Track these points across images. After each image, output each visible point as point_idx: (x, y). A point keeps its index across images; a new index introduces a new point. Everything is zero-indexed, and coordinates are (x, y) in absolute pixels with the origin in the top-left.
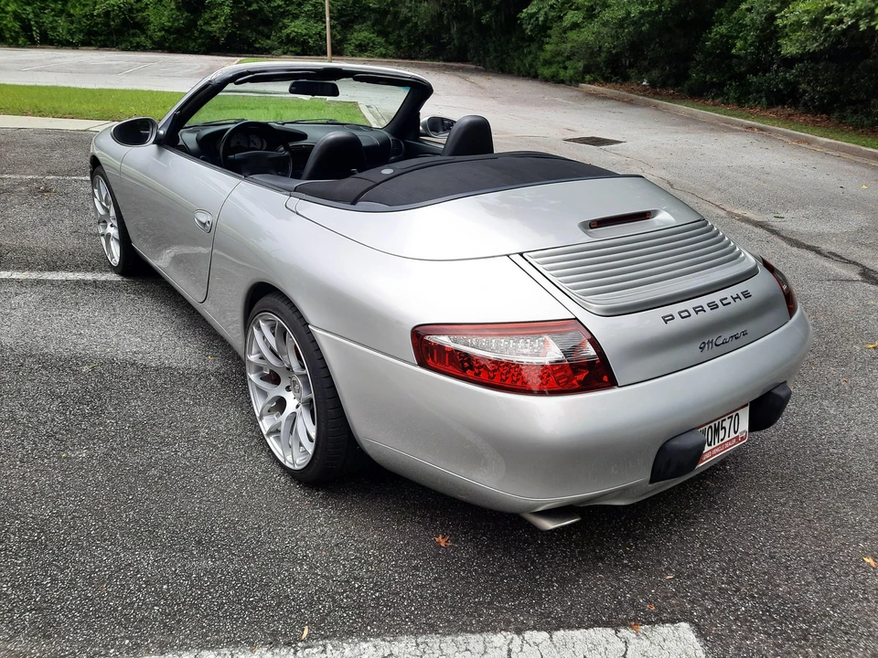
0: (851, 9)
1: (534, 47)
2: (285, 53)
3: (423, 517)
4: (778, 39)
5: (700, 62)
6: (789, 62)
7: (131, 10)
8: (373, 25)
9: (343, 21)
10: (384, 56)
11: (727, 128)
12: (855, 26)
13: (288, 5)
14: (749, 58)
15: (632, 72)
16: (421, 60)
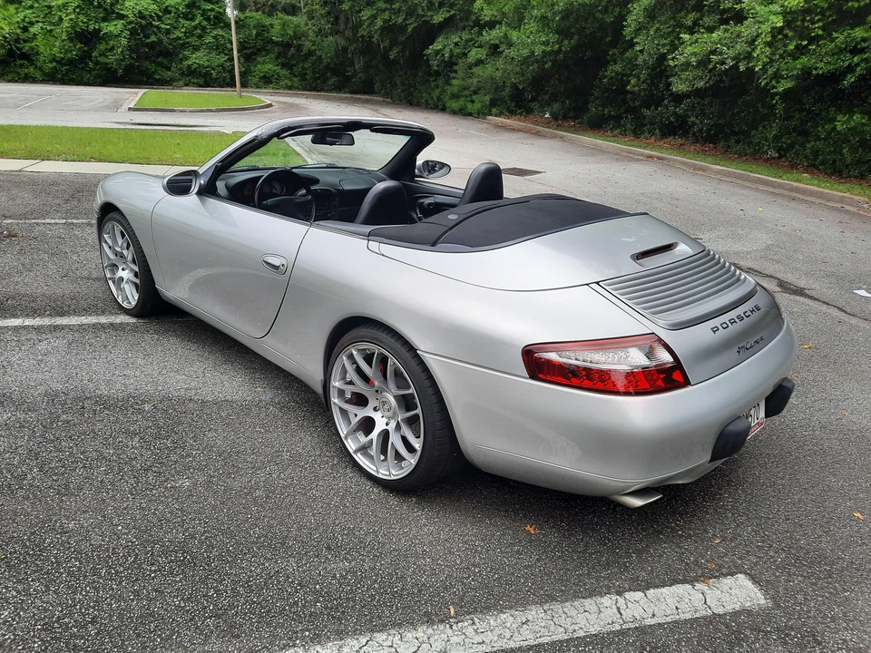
0: (732, 53)
1: (441, 82)
2: (187, 85)
3: (506, 511)
4: (668, 77)
5: (598, 98)
6: (678, 98)
7: (17, 41)
8: (277, 58)
9: (246, 53)
10: (290, 88)
11: (630, 158)
12: (736, 67)
13: (188, 37)
14: (642, 94)
15: (535, 105)
16: (327, 92)
